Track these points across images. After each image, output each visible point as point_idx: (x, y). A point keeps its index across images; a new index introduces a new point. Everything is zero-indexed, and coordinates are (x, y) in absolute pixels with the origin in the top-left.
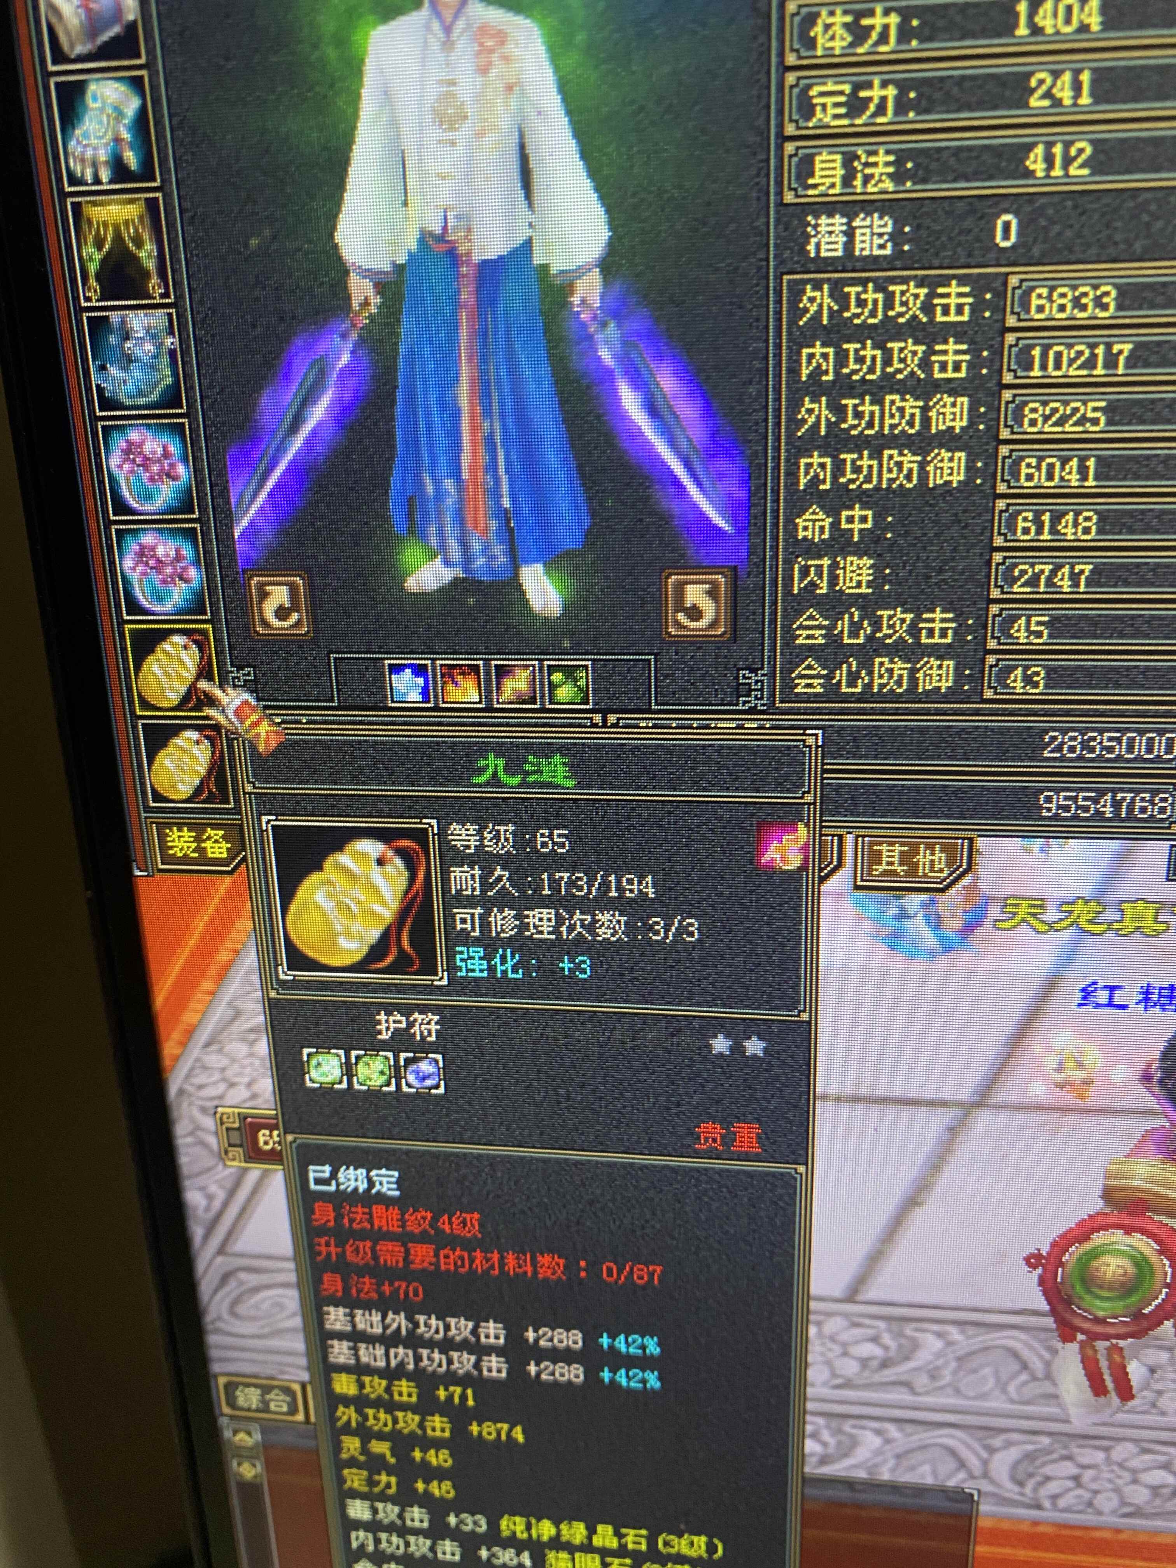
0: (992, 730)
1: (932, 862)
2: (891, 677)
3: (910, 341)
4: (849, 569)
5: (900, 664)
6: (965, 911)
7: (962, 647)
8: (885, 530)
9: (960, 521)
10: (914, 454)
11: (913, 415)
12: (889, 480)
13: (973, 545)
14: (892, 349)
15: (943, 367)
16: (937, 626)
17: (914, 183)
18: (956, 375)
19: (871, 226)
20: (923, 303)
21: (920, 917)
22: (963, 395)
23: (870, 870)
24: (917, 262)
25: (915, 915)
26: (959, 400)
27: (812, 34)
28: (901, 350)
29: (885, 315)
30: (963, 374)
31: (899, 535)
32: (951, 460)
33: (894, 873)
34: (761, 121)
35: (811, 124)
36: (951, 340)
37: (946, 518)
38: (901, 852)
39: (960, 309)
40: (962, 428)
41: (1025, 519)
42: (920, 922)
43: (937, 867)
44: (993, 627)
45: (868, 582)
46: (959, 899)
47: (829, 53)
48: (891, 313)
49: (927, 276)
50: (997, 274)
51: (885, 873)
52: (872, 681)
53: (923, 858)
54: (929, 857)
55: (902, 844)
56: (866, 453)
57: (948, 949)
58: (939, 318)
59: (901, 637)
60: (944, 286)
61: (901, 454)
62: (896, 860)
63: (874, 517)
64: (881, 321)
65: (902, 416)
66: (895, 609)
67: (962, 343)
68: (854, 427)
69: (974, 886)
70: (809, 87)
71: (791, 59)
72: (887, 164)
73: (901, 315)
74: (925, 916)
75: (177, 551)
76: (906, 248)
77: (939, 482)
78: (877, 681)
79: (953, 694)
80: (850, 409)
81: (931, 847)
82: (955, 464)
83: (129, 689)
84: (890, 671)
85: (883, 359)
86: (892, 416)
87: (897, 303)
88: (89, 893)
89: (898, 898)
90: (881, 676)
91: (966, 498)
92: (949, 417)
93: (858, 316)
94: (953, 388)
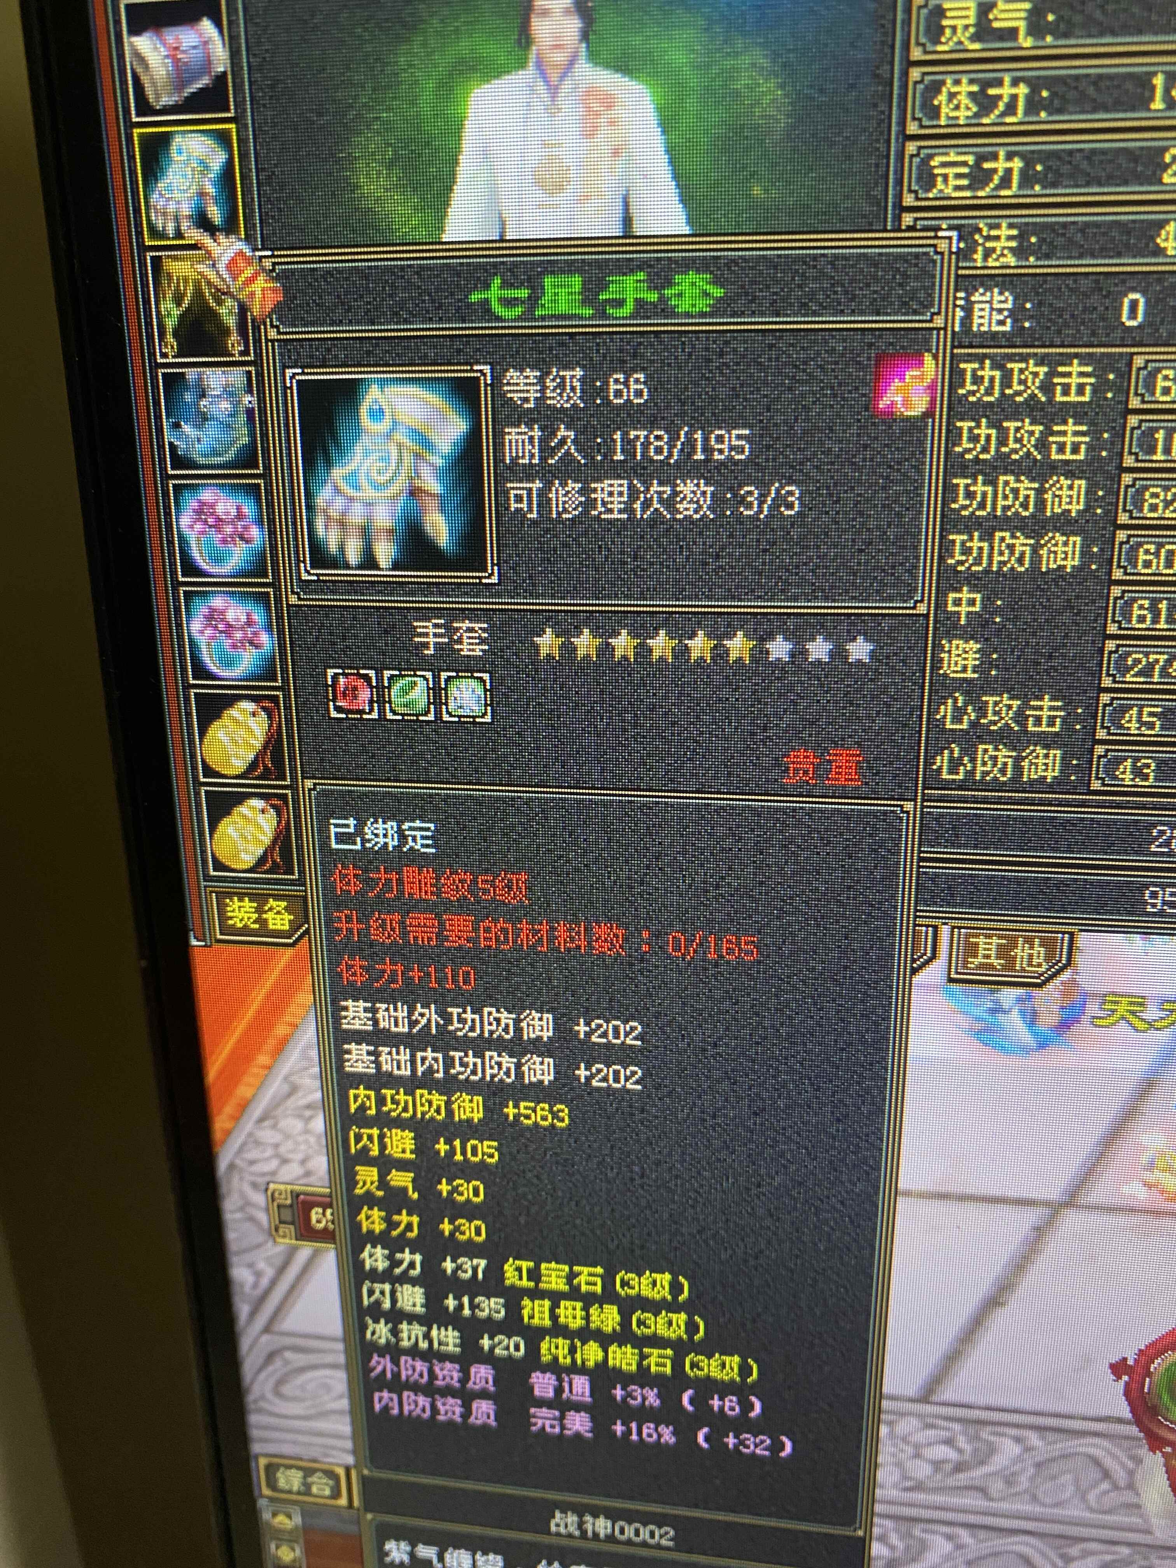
0: (1098, 822)
1: (1031, 956)
2: (995, 765)
3: (1027, 421)
4: (954, 652)
5: (1005, 752)
6: (1062, 1008)
7: (1070, 736)
8: (993, 613)
9: (1072, 608)
10: (1027, 537)
11: (1027, 497)
12: (1000, 562)
13: (1085, 633)
14: (1008, 429)
15: (1061, 449)
16: (1045, 713)
17: (1038, 259)
18: (1074, 457)
19: (990, 302)
20: (1042, 382)
21: (1015, 1013)
22: (1080, 478)
23: (965, 963)
24: (1038, 339)
25: (1010, 1010)
26: (1077, 482)
27: (936, 103)
28: (1017, 429)
29: (1003, 394)
30: (1081, 457)
31: (1008, 620)
32: (1066, 544)
33: (991, 967)
34: (877, 192)
35: (931, 195)
36: (1071, 421)
37: (1057, 603)
38: (998, 945)
39: (1081, 389)
40: (1078, 511)
41: (1141, 607)
42: (1015, 1014)
43: (1035, 961)
44: (1104, 716)
45: (975, 666)
46: (1057, 995)
47: (953, 122)
48: (1008, 391)
49: (1048, 354)
50: (1121, 354)
51: (981, 966)
52: (974, 768)
53: (1021, 952)
54: (1027, 951)
55: (1000, 937)
56: (976, 534)
57: (1042, 1045)
58: (1059, 398)
59: (1007, 724)
60: (1064, 365)
61: (1013, 536)
62: (993, 953)
63: (983, 600)
64: (997, 399)
65: (1016, 498)
66: (1001, 695)
67: (1081, 424)
68: (965, 507)
69: (1073, 981)
70: (931, 157)
71: (912, 128)
72: (1010, 238)
73: (1019, 393)
74: (1021, 1011)
75: (248, 615)
76: (1027, 325)
77: (1053, 566)
78: (980, 768)
79: (1059, 784)
80: (962, 488)
81: (1029, 941)
82: (1069, 549)
83: (193, 756)
84: (995, 759)
85: (998, 438)
86: (1005, 497)
87: (1015, 380)
88: (144, 963)
89: (992, 992)
90: (984, 764)
91: (1080, 584)
92: (1065, 500)
93: (973, 393)
94: (1070, 470)
